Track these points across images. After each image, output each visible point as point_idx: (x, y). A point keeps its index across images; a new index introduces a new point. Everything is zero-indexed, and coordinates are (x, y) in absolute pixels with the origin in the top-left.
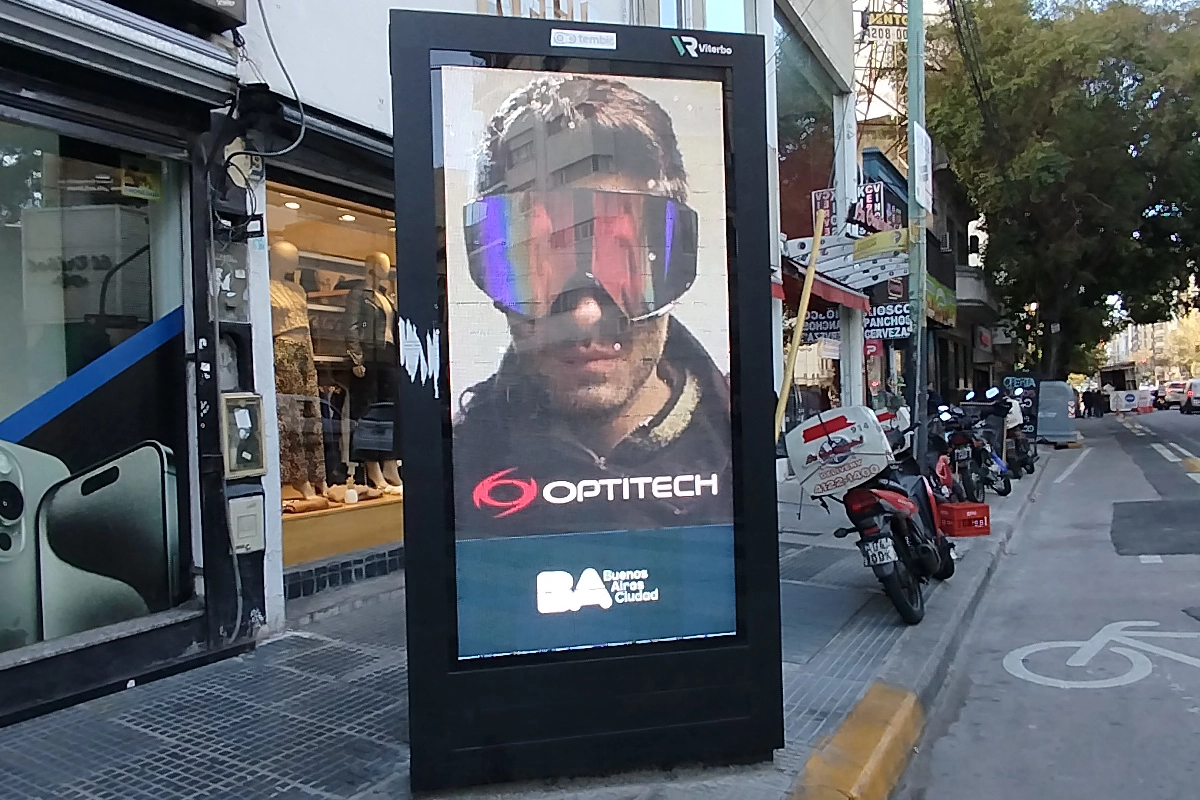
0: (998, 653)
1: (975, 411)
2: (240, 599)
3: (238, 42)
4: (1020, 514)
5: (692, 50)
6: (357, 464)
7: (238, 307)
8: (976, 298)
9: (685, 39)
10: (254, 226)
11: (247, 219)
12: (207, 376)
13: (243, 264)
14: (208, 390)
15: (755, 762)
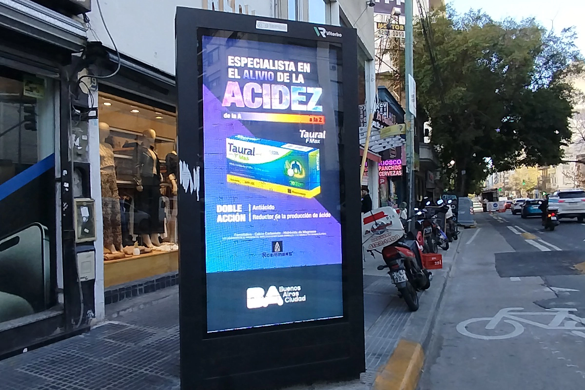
0: (454, 324)
1: (432, 210)
2: (82, 305)
3: (86, 20)
4: (454, 259)
5: (323, 34)
6: (137, 236)
7: (84, 154)
8: (428, 158)
9: (320, 28)
10: (92, 113)
11: (89, 110)
12: (67, 190)
13: (86, 133)
14: (67, 197)
15: (351, 380)
